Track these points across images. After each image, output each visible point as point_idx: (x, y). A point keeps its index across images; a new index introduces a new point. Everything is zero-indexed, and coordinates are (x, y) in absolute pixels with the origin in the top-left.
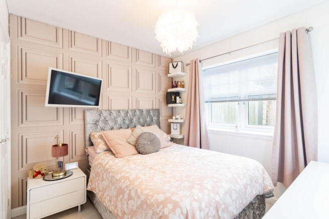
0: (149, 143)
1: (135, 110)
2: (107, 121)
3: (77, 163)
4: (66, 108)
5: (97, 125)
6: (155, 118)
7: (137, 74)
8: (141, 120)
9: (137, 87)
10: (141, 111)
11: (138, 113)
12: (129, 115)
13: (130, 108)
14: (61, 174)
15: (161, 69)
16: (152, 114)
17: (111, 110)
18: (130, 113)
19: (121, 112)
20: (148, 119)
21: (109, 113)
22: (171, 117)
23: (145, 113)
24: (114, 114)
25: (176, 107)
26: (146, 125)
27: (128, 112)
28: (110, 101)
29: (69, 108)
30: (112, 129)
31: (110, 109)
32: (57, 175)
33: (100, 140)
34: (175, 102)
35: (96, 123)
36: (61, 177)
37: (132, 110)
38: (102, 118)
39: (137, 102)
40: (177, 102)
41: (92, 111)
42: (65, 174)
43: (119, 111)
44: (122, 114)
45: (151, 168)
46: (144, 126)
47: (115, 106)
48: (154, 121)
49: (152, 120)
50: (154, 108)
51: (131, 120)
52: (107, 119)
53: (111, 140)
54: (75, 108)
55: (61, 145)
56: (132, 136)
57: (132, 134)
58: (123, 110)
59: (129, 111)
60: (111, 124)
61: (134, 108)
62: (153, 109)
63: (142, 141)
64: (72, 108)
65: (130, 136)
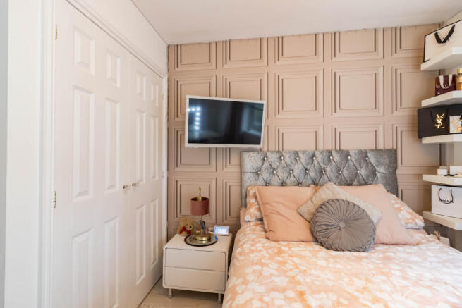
0: (342, 225)
1: (330, 152)
2: (274, 169)
3: (228, 227)
4: (219, 148)
5: (258, 175)
6: (381, 170)
7: (337, 80)
8: (345, 173)
9: (336, 105)
10: (345, 155)
11: (336, 157)
12: (315, 162)
13: (321, 147)
14: (204, 238)
15: (403, 57)
16: (372, 160)
17: (281, 152)
18: (319, 157)
19: (300, 154)
20: (363, 172)
21: (277, 156)
22: (433, 170)
23: (353, 158)
24: (288, 159)
25: (452, 144)
26: (355, 183)
27: (314, 156)
28: (280, 136)
29: (223, 148)
30: (283, 184)
31: (281, 149)
32: (200, 238)
33: (253, 201)
34: (446, 131)
35: (257, 173)
36: (204, 242)
37: (322, 152)
38: (266, 165)
39: (336, 135)
40: (452, 129)
41: (251, 153)
42: (209, 240)
43: (297, 153)
44: (303, 159)
45: (301, 294)
46: (350, 185)
47: (290, 145)
48: (379, 175)
49: (374, 173)
50: (381, 146)
51: (321, 172)
52: (274, 166)
53: (267, 204)
54: (230, 149)
55: (200, 199)
56: (309, 202)
57: (311, 198)
58: (304, 152)
59: (317, 153)
60: (282, 175)
61: (329, 147)
62: (376, 150)
63: (325, 218)
64: (226, 149)
65: (306, 202)
